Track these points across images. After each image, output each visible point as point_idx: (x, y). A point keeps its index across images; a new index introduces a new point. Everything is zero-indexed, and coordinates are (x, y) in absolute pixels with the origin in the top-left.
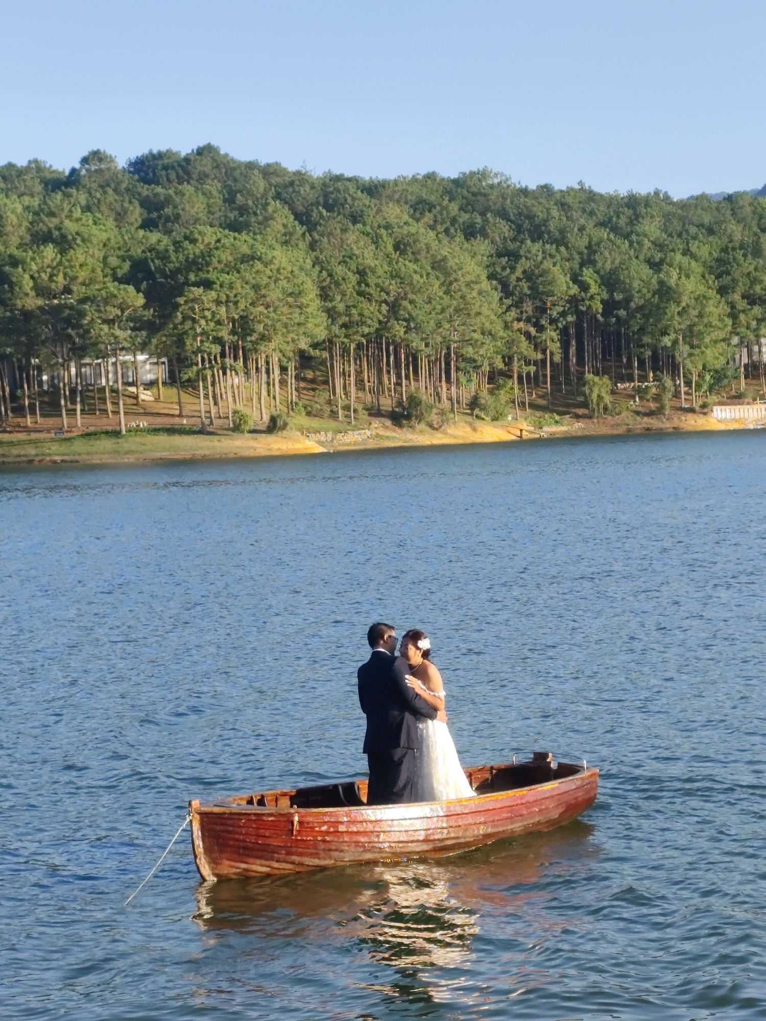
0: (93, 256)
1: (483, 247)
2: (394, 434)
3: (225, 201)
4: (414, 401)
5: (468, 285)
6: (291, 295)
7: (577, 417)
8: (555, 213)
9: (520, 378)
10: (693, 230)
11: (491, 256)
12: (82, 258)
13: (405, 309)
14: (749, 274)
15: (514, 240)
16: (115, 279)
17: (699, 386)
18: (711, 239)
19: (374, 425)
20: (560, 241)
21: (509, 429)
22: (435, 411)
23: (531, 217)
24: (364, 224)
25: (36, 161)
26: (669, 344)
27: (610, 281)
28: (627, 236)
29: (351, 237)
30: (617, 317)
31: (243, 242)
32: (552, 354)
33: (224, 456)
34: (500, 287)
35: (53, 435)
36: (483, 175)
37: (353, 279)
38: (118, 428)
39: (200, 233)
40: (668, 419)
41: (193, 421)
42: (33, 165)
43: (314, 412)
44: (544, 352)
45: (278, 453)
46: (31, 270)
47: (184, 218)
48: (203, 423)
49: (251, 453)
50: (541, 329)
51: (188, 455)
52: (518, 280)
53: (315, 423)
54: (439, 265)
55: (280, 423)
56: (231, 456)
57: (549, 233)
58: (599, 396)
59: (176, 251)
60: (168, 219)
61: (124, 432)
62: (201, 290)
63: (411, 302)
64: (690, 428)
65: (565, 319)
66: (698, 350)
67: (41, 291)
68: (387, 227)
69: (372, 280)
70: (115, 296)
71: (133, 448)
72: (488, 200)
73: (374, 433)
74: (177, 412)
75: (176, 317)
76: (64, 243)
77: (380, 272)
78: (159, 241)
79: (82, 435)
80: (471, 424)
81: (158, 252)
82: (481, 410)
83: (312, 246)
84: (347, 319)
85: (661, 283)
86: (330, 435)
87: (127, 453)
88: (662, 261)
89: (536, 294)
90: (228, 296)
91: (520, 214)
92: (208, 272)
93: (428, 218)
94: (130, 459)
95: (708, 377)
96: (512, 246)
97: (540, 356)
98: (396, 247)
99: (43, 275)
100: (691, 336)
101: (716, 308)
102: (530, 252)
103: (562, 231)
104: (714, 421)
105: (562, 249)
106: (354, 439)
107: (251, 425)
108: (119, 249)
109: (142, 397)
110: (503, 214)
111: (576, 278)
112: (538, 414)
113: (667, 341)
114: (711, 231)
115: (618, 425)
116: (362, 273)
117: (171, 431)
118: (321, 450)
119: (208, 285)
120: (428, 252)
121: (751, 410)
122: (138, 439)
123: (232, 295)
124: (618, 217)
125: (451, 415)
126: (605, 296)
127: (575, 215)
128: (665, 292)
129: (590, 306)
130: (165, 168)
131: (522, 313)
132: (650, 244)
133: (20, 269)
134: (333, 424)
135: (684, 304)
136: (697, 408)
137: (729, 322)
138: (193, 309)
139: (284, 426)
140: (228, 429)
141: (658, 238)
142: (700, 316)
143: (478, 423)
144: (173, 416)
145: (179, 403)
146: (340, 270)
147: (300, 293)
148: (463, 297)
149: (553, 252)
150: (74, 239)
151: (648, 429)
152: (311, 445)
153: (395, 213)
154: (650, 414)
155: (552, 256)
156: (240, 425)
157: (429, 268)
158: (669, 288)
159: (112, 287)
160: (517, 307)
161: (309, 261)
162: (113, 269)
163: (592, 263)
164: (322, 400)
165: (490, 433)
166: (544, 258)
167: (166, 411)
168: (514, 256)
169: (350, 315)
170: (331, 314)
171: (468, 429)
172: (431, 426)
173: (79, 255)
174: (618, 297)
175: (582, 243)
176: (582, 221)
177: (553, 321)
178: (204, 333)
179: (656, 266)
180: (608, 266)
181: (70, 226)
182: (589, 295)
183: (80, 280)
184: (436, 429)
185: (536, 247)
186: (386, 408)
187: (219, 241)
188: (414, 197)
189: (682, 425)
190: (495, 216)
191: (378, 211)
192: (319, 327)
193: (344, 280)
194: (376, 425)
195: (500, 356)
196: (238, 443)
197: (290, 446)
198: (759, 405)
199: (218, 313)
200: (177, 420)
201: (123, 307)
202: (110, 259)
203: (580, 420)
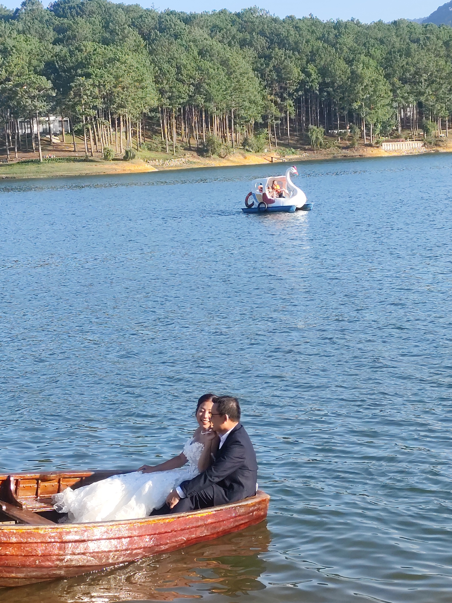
0: (22, 59)
1: (250, 52)
2: (198, 161)
3: (103, 27)
4: (210, 142)
5: (241, 74)
6: (136, 81)
7: (305, 150)
8: (292, 33)
9: (272, 126)
10: (372, 41)
11: (255, 58)
12: (16, 61)
13: (204, 88)
14: (402, 66)
15: (269, 48)
16: (36, 72)
17: (374, 131)
18: (381, 46)
19: (187, 156)
20: (295, 48)
21: (265, 157)
22: (222, 147)
23: (278, 35)
24: (182, 40)
26: (357, 107)
27: (323, 72)
28: (333, 46)
29: (174, 47)
30: (328, 92)
31: (110, 51)
32: (290, 113)
33: (98, 174)
34: (260, 75)
35: (1, 163)
36: (254, 10)
37: (174, 71)
38: (38, 158)
39: (84, 46)
40: (356, 150)
41: (81, 154)
43: (153, 148)
44: (286, 112)
45: (129, 172)
47: (78, 36)
48: (87, 156)
49: (113, 172)
50: (283, 99)
51: (77, 174)
52: (271, 71)
53: (153, 154)
54: (224, 63)
55: (131, 155)
56: (102, 173)
57: (289, 43)
58: (317, 138)
59: (71, 56)
60: (69, 38)
61: (42, 161)
62: (84, 78)
63: (207, 85)
64: (368, 156)
65: (298, 93)
66: (373, 111)
68: (194, 41)
69: (184, 72)
70: (35, 83)
71: (47, 170)
72: (254, 26)
73: (187, 160)
74: (73, 149)
75: (70, 94)
76: (6, 52)
77: (189, 67)
78: (61, 50)
79: (18, 163)
80: (243, 155)
81: (60, 57)
82: (249, 146)
83: (150, 53)
84: (170, 94)
85: (353, 72)
86: (161, 161)
87: (43, 172)
88: (353, 59)
89: (280, 80)
90: (99, 82)
91: (272, 33)
92: (89, 68)
93: (219, 35)
94: (45, 176)
95: (379, 126)
96: (267, 52)
97: (283, 115)
98: (200, 53)
100: (370, 103)
101: (384, 87)
102: (277, 55)
103: (296, 43)
104: (383, 151)
105: (296, 53)
106: (175, 163)
107: (113, 155)
108: (38, 55)
109: (53, 140)
110: (262, 33)
111: (303, 71)
112: (283, 148)
113: (355, 106)
114: (382, 42)
115: (328, 154)
116: (178, 68)
117: (69, 160)
118: (155, 170)
119: (88, 76)
120: (218, 55)
121: (404, 145)
122: (50, 165)
123: (101, 81)
124: (329, 34)
125: (231, 150)
126: (320, 80)
127: (305, 33)
128: (355, 77)
129: (312, 85)
130: (70, 8)
131: (272, 90)
132: (347, 50)
134: (163, 155)
135: (365, 84)
136: (373, 144)
137: (391, 94)
138: (80, 89)
139: (134, 157)
140: (102, 159)
141: (352, 46)
142: (375, 91)
143: (247, 154)
144: (70, 151)
145: (74, 144)
146: (166, 66)
147: (142, 80)
148: (238, 81)
149: (291, 55)
150: (12, 50)
151: (345, 156)
152: (149, 168)
153: (198, 33)
154: (347, 148)
156: (107, 156)
157: (219, 65)
158: (357, 75)
159: (33, 77)
160: (270, 87)
161: (148, 61)
162: (35, 67)
163: (314, 61)
164: (157, 142)
165: (254, 159)
166: (285, 59)
167: (67, 149)
168: (269, 58)
169: (172, 92)
170: (162, 92)
171: (241, 157)
172: (220, 156)
173: (14, 59)
174: (328, 80)
175: (308, 50)
176: (308, 37)
177: (290, 95)
178: (86, 103)
179: (349, 62)
180: (322, 63)
181: (10, 43)
182: (311, 80)
183: (15, 73)
184: (223, 158)
185: (281, 52)
186: (194, 146)
187: (95, 50)
188: (212, 24)
189: (364, 154)
190: (258, 34)
191: (190, 32)
192: (153, 99)
193: (168, 71)
194: (188, 156)
195: (260, 115)
196: (106, 166)
197: (136, 168)
198: (409, 142)
199: (94, 92)
200: (73, 154)
201: (40, 89)
202: (33, 61)
203: (307, 152)
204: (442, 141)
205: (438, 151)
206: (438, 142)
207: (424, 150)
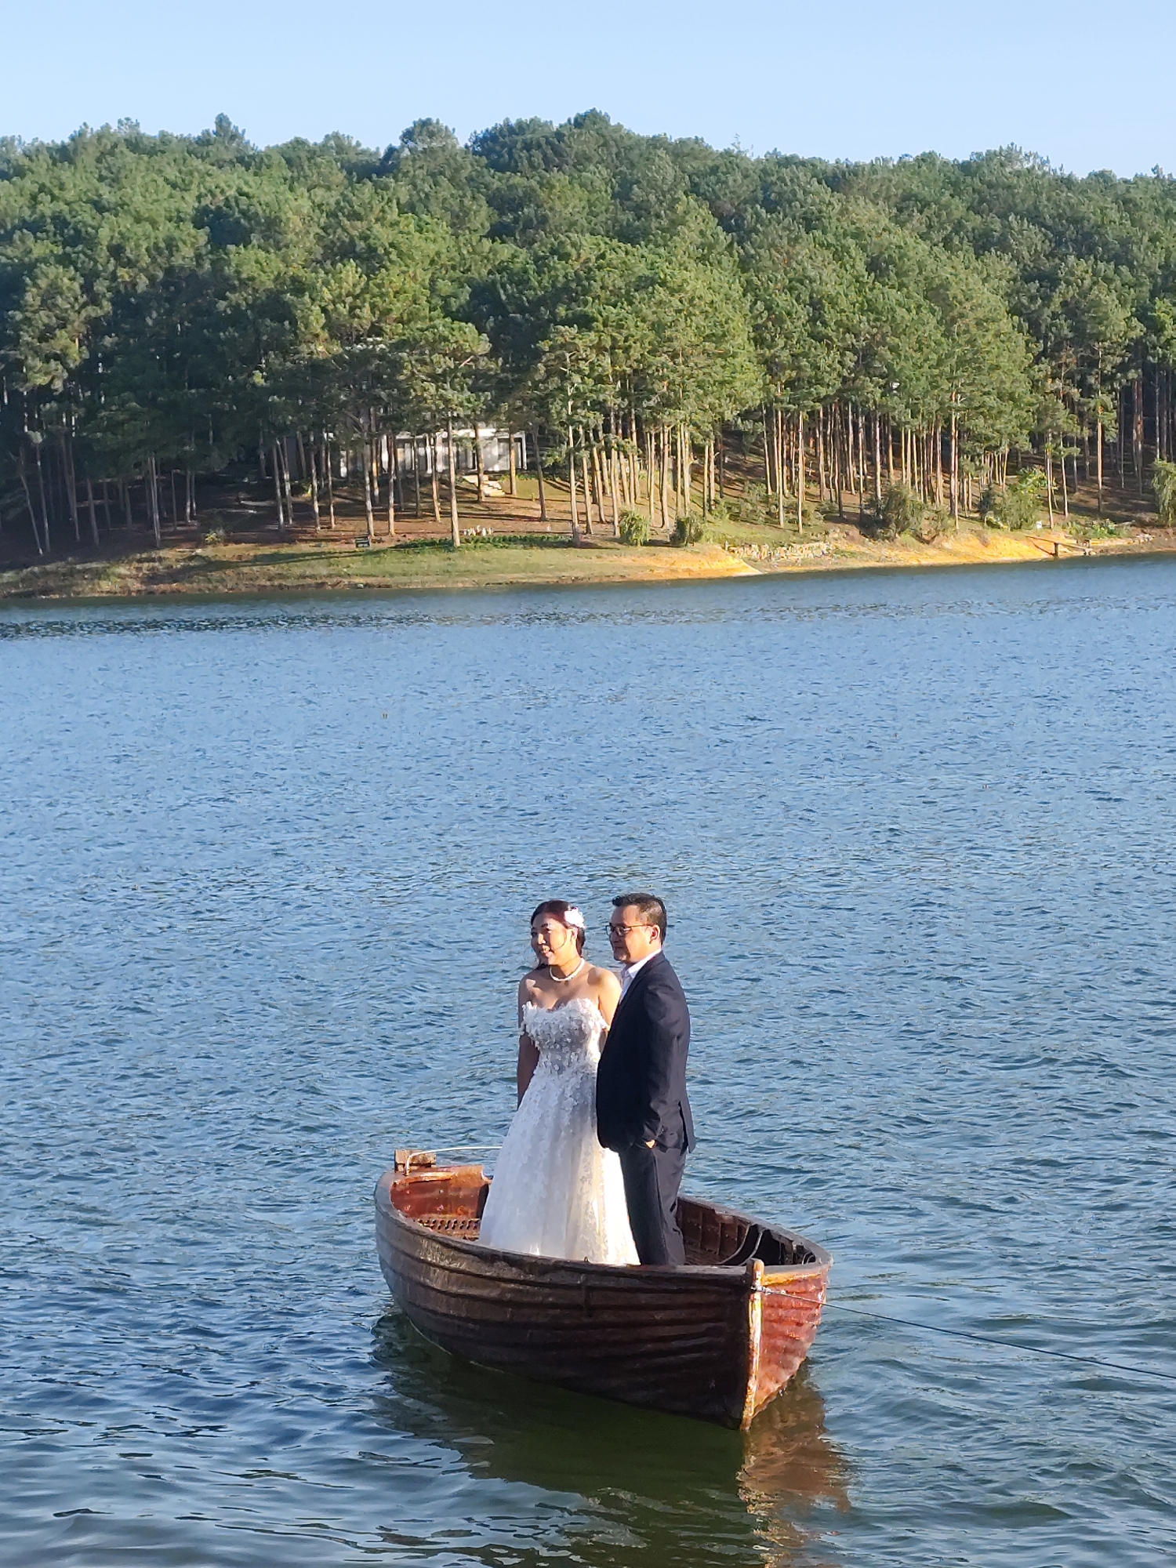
0: (414, 278)
1: (1002, 266)
2: (863, 549)
3: (614, 196)
4: (894, 498)
5: (979, 324)
6: (707, 338)
7: (1143, 525)
8: (1114, 215)
9: (1056, 467)
11: (1015, 280)
12: (397, 281)
13: (882, 359)
15: (1050, 255)
16: (448, 313)
19: (833, 535)
20: (1121, 257)
21: (1037, 542)
22: (926, 514)
23: (1076, 221)
24: (824, 232)
25: (336, 136)
29: (803, 251)
31: (639, 260)
32: (1103, 427)
33: (605, 580)
34: (1026, 325)
35: (353, 547)
36: (1008, 156)
37: (803, 313)
38: (449, 538)
39: (574, 245)
41: (560, 527)
42: (332, 143)
43: (743, 515)
44: (1093, 426)
45: (686, 576)
46: (323, 298)
47: (553, 220)
48: (575, 532)
49: (646, 576)
50: (1088, 391)
51: (550, 577)
52: (1055, 316)
53: (743, 531)
54: (936, 293)
55: (691, 531)
56: (617, 579)
57: (1105, 245)
58: (1175, 493)
59: (539, 272)
60: (528, 224)
61: (458, 543)
62: (574, 330)
63: (891, 350)
65: (1125, 376)
67: (336, 330)
68: (857, 235)
69: (830, 315)
70: (446, 339)
71: (471, 567)
72: (1013, 195)
73: (832, 547)
74: (538, 514)
75: (537, 370)
76: (370, 259)
77: (843, 303)
78: (514, 256)
79: (396, 547)
80: (979, 535)
81: (511, 274)
82: (996, 514)
83: (744, 265)
84: (794, 374)
86: (766, 548)
87: (462, 574)
89: (1081, 337)
90: (613, 339)
91: (1060, 216)
92: (586, 303)
93: (918, 220)
94: (467, 582)
96: (1047, 265)
97: (1086, 432)
98: (873, 266)
99: (340, 306)
102: (1073, 274)
103: (1125, 243)
105: (1124, 269)
106: (803, 555)
107: (646, 534)
108: (454, 268)
109: (485, 490)
110: (1035, 217)
111: (1143, 314)
112: (1083, 520)
116: (816, 305)
117: (528, 542)
118: (753, 571)
119: (585, 322)
120: (920, 273)
122: (478, 554)
123: (621, 338)
125: (950, 522)
127: (1147, 217)
129: (1164, 355)
130: (528, 147)
131: (1060, 366)
133: (307, 298)
134: (771, 533)
138: (561, 359)
139: (699, 535)
140: (615, 540)
143: (990, 534)
144: (531, 519)
145: (541, 500)
146: (783, 300)
147: (724, 335)
148: (972, 342)
149: (1110, 273)
150: (387, 253)
152: (736, 565)
153: (868, 214)
155: (1106, 279)
156: (630, 533)
157: (920, 298)
159: (442, 325)
160: (1053, 358)
161: (737, 286)
162: (445, 299)
163: (1170, 290)
164: (754, 497)
165: (1008, 547)
166: (1094, 283)
167: (521, 513)
168: (1050, 280)
169: (799, 368)
170: (770, 366)
171: (976, 542)
172: (919, 538)
173: (393, 277)
175: (1155, 261)
176: (1157, 228)
177: (1106, 379)
178: (578, 395)
181: (383, 235)
182: (1163, 339)
183: (395, 315)
184: (928, 542)
185: (1083, 267)
186: (851, 510)
187: (602, 256)
188: (900, 191)
190: (1022, 219)
191: (844, 211)
192: (751, 386)
193: (789, 314)
194: (836, 536)
195: (1026, 432)
196: (627, 560)
197: (707, 566)
199: (599, 365)
200: (537, 526)
201: (457, 355)
202: (440, 283)
203: (1147, 530)
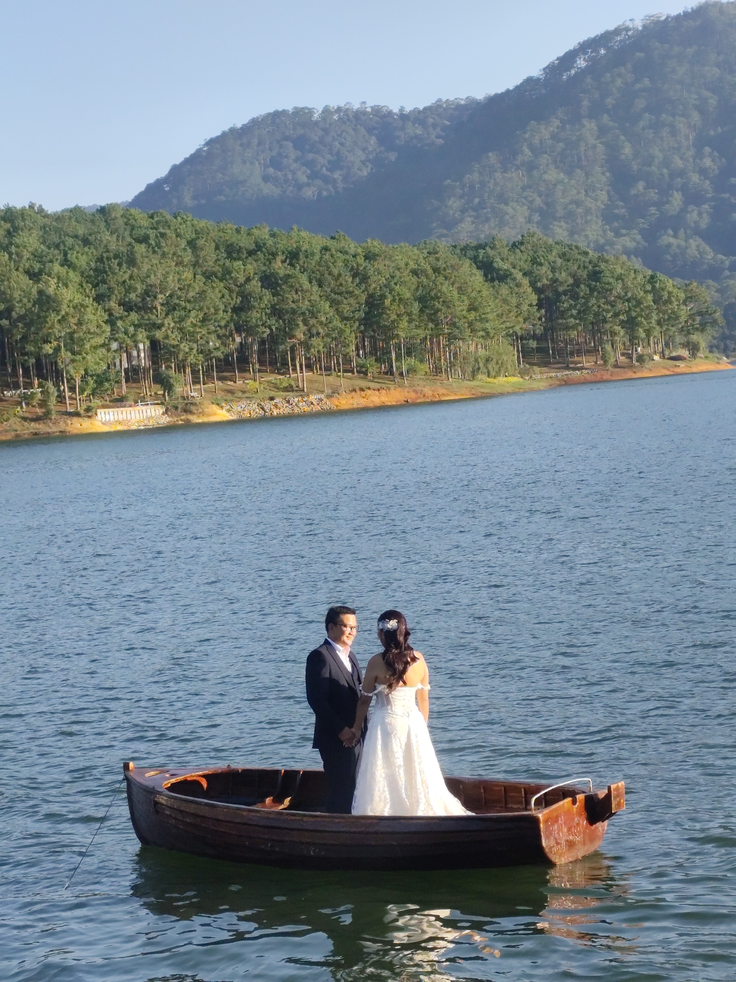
10: (70, 241)
14: (124, 282)
17: (82, 390)
18: (86, 249)
26: (51, 351)
28: (6, 249)
40: (54, 423)
64: (75, 431)
66: (78, 357)
85: (41, 292)
88: (41, 272)
95: (90, 382)
100: (72, 342)
101: (94, 316)
104: (100, 424)
113: (48, 349)
114: (86, 242)
115: (7, 431)
121: (133, 413)
128: (45, 302)
132: (29, 255)
135: (63, 313)
136: (82, 412)
137: (108, 329)
141: (36, 250)
142: (80, 323)
151: (36, 434)
154: (37, 419)
158: (49, 297)
179: (35, 276)
189: (68, 429)
198: (140, 408)
204: (194, 404)
205: (188, 421)
206: (188, 407)
207: (165, 420)
